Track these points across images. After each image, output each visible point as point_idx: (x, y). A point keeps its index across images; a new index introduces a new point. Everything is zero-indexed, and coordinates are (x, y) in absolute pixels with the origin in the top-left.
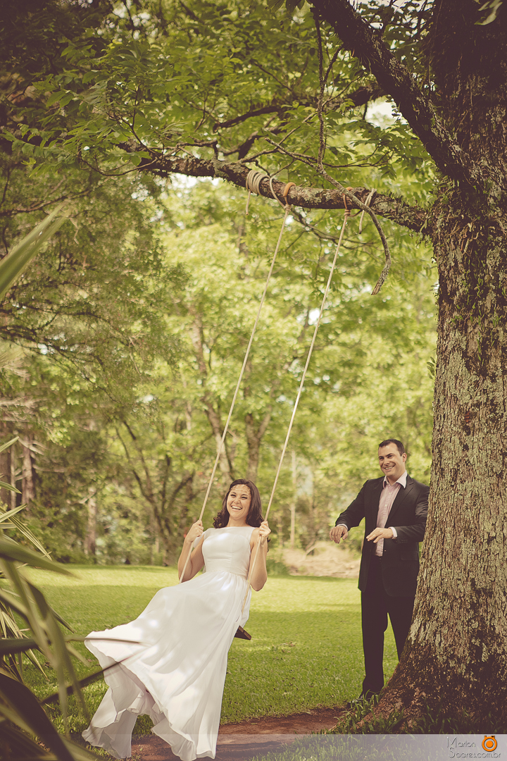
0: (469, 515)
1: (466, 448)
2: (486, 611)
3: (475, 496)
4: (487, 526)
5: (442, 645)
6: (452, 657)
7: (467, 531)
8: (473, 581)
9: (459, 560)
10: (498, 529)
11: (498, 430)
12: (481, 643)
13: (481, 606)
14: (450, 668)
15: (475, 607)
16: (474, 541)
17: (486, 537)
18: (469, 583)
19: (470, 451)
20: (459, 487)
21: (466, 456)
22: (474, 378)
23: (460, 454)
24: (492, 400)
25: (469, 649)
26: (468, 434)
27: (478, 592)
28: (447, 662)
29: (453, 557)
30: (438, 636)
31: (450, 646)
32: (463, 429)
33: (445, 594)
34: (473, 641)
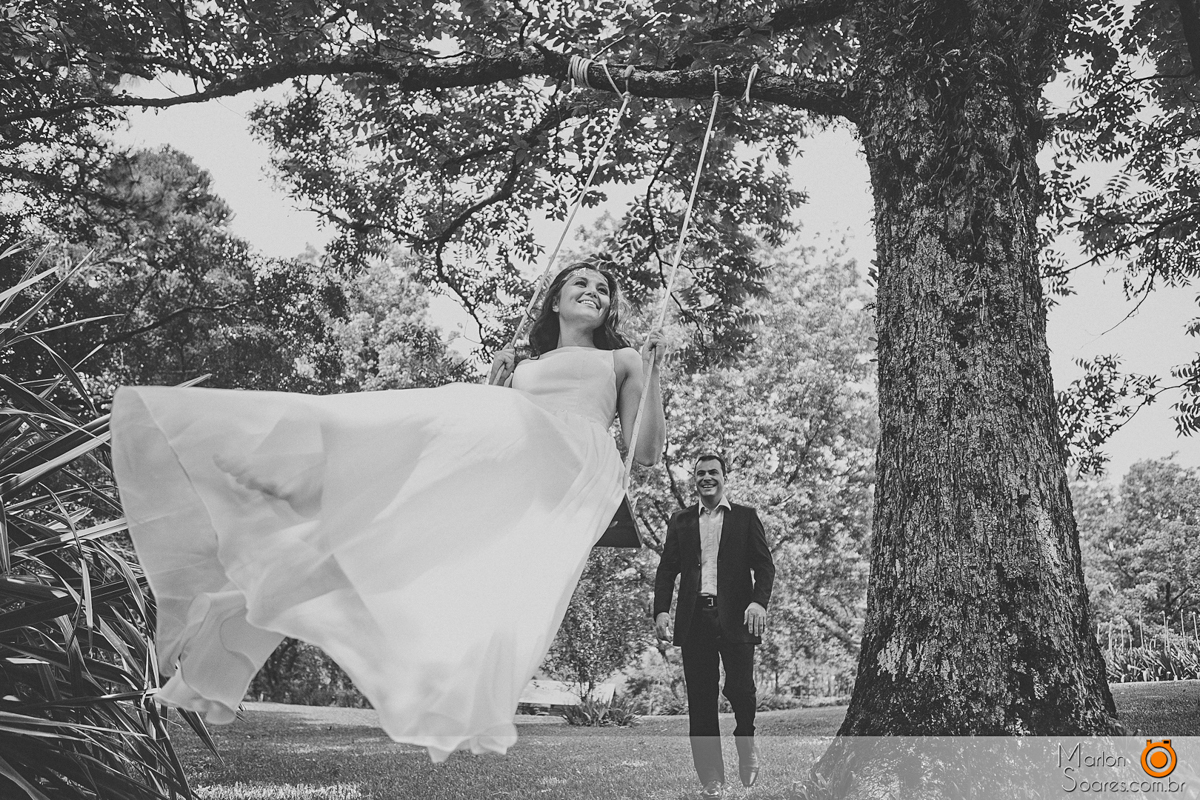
0: (981, 464)
1: (962, 366)
2: (1029, 614)
3: (988, 436)
4: (1014, 480)
5: (955, 678)
6: (975, 696)
7: (980, 490)
8: (999, 567)
9: (968, 536)
10: (1032, 484)
11: (1011, 337)
12: (1027, 668)
13: (1018, 606)
14: (973, 716)
15: (1008, 609)
16: (994, 505)
17: (1015, 497)
18: (993, 572)
19: (971, 370)
20: (957, 424)
21: (964, 377)
22: (962, 267)
23: (953, 376)
24: (996, 296)
25: (1009, 679)
26: (963, 345)
27: (1011, 585)
28: (967, 706)
29: (958, 533)
30: (945, 663)
31: (970, 678)
32: (954, 339)
33: (950, 592)
34: (1014, 665)
